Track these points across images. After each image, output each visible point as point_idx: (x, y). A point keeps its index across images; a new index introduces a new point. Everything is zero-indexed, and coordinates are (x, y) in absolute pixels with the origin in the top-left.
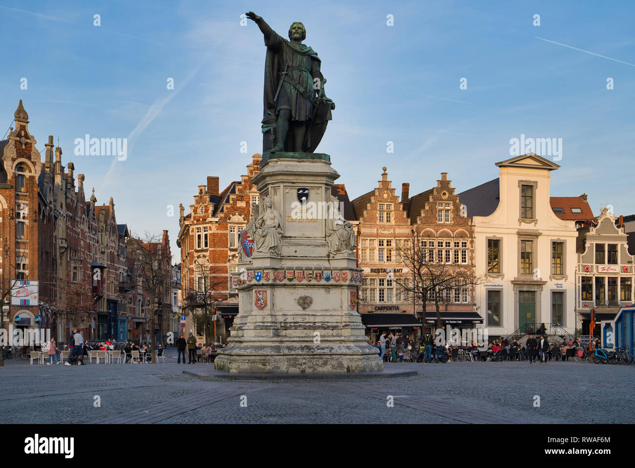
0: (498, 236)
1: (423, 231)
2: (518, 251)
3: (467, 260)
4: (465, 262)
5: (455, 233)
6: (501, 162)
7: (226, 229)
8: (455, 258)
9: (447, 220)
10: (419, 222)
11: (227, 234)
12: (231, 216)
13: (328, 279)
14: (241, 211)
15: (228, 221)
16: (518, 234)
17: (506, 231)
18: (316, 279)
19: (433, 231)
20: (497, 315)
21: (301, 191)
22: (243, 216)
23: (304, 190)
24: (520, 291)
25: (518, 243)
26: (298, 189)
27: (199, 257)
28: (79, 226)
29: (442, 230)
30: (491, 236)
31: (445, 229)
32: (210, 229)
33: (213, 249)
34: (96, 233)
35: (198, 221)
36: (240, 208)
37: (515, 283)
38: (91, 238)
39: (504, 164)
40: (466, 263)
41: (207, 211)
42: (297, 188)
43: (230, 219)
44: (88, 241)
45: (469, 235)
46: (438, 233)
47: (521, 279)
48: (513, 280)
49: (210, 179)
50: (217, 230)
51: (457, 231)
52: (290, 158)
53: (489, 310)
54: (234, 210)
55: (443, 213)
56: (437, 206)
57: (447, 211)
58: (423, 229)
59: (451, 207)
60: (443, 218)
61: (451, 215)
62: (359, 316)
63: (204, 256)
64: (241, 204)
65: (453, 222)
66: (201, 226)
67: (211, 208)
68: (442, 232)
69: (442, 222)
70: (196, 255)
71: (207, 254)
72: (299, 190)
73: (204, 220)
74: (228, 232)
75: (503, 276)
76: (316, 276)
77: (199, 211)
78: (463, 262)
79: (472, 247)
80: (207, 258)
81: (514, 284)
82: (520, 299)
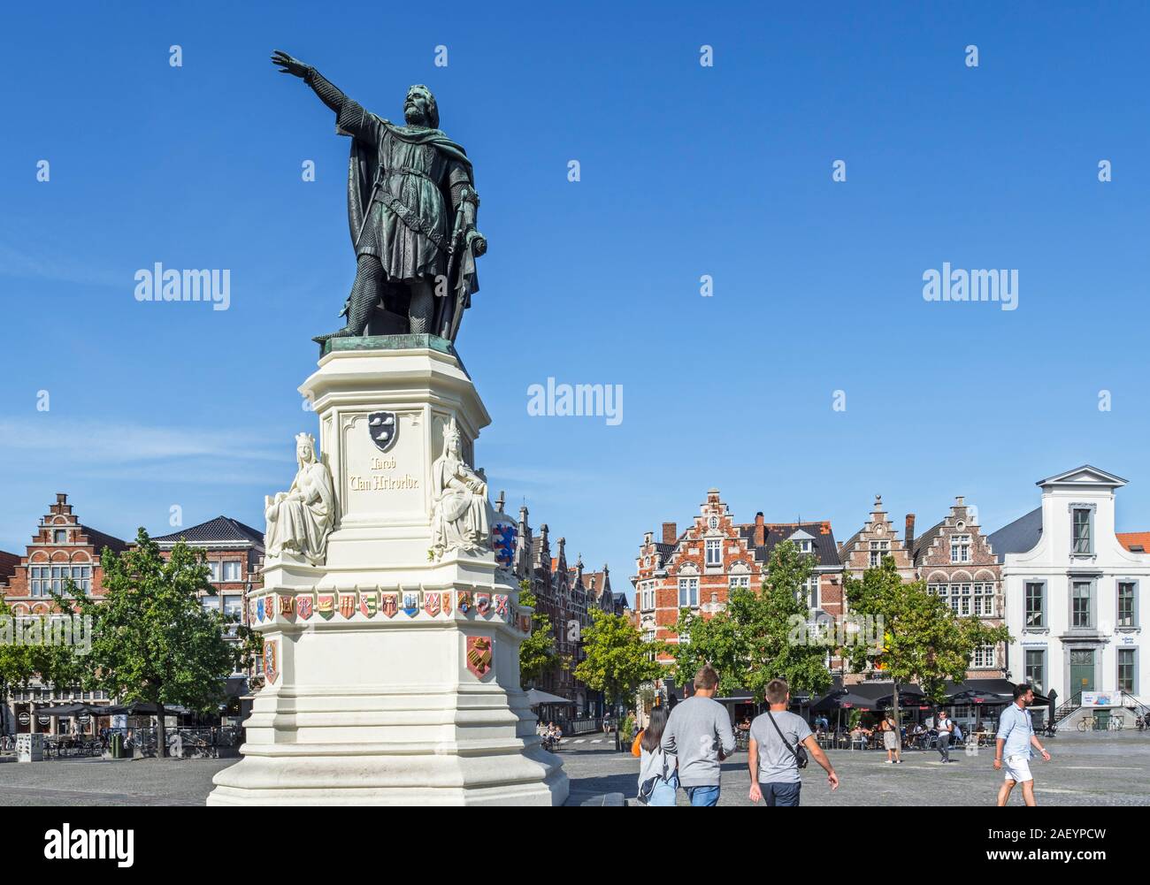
0: (1040, 579)
1: (931, 575)
2: (1069, 597)
3: (992, 610)
4: (990, 612)
5: (975, 575)
6: (1044, 481)
7: (675, 583)
8: (976, 608)
9: (964, 558)
10: (925, 563)
11: (676, 590)
12: (682, 567)
13: (412, 610)
14: (694, 561)
15: (678, 574)
16: (1068, 575)
17: (1052, 571)
18: (385, 610)
19: (945, 574)
20: (1040, 683)
21: (377, 421)
22: (696, 567)
23: (383, 416)
24: (1072, 650)
25: (1069, 585)
26: (370, 416)
27: (645, 620)
28: (557, 594)
29: (957, 572)
30: (1031, 579)
31: (961, 571)
32: (657, 585)
33: (660, 609)
34: (583, 602)
35: (644, 575)
36: (692, 556)
37: (1066, 640)
38: (575, 608)
39: (1047, 482)
40: (992, 615)
41: (653, 563)
42: (369, 414)
43: (680, 570)
44: (571, 611)
45: (995, 577)
46: (952, 576)
47: (1073, 634)
48: (1062, 635)
49: (666, 526)
50: (665, 585)
51: (978, 572)
52: (352, 349)
53: (1028, 675)
54: (685, 559)
55: (959, 549)
56: (950, 541)
57: (965, 547)
58: (930, 572)
59: (970, 541)
60: (959, 555)
61: (970, 551)
62: (502, 693)
63: (651, 618)
64: (694, 552)
65: (972, 561)
66: (647, 582)
67: (658, 559)
68: (957, 575)
69: (958, 562)
70: (642, 616)
71: (654, 615)
72: (372, 418)
73: (651, 574)
74: (678, 587)
75: (1047, 631)
76: (385, 603)
77: (645, 563)
78: (986, 612)
79: (999, 592)
80: (654, 620)
81: (1064, 641)
82: (1072, 660)
